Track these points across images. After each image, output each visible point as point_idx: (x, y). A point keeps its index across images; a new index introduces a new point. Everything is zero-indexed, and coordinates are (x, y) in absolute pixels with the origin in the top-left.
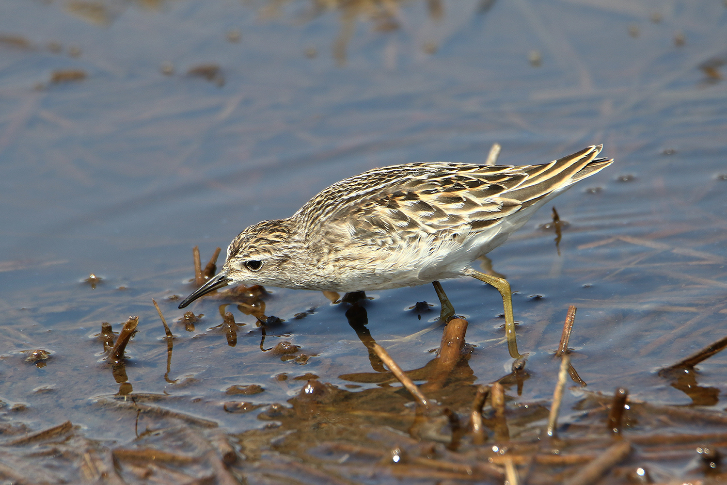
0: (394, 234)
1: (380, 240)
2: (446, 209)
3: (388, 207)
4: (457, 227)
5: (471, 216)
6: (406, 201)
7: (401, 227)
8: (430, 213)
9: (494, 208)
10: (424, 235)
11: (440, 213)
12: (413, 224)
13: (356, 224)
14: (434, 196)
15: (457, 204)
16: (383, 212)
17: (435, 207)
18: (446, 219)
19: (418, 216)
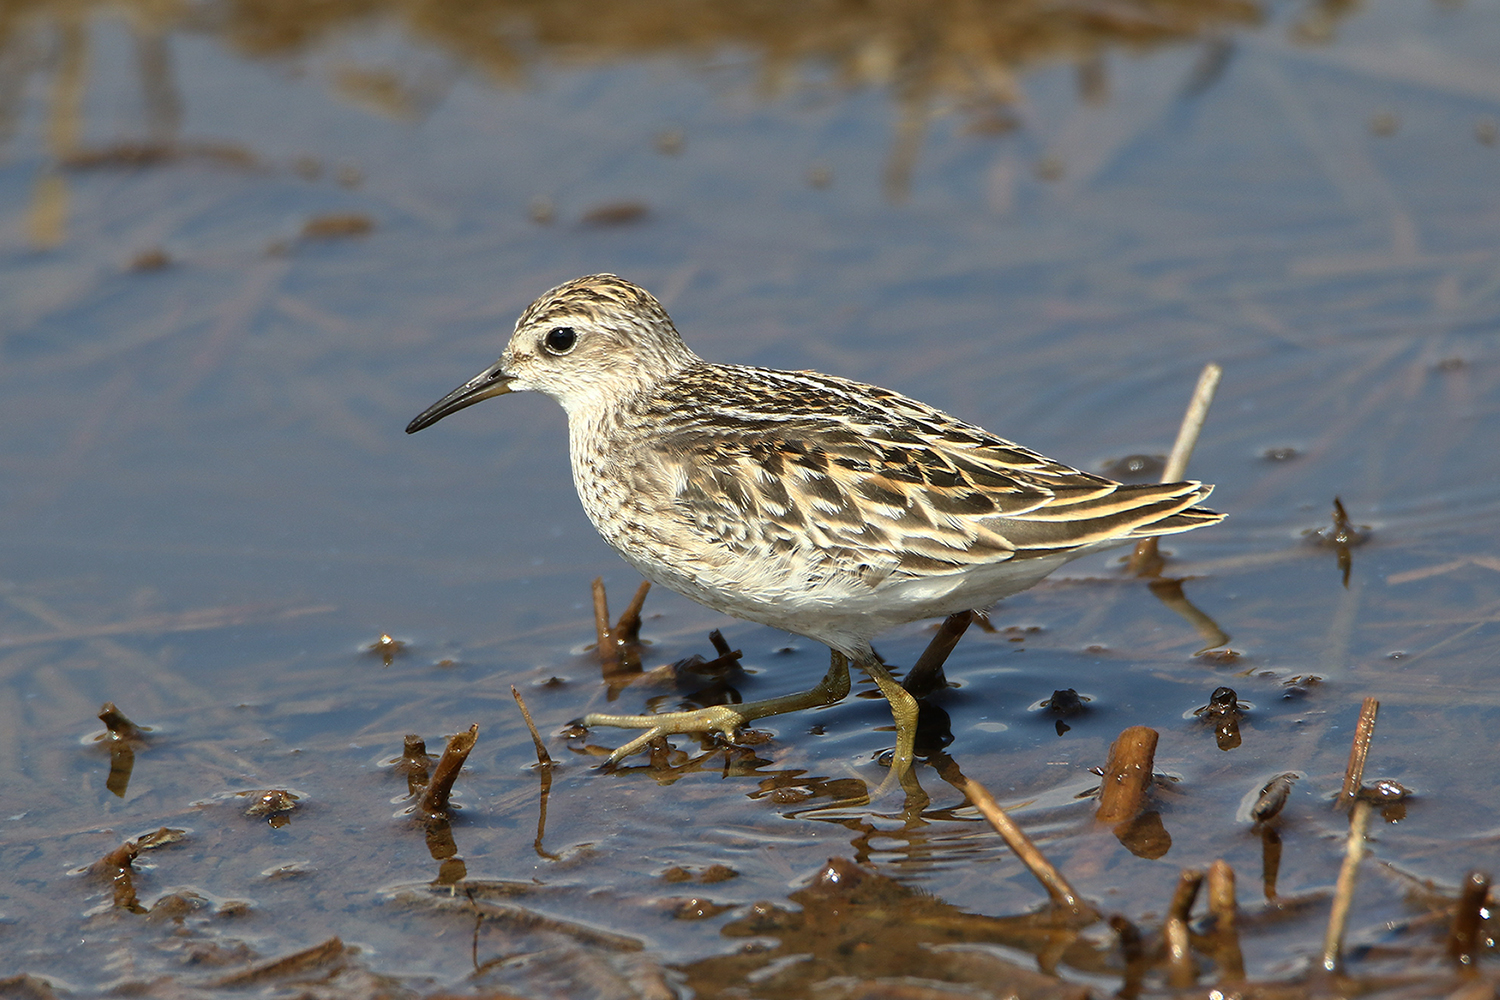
0: (752, 520)
1: (724, 523)
2: (868, 512)
3: (762, 465)
4: (872, 551)
5: (906, 541)
6: (800, 467)
7: (771, 515)
8: (834, 507)
9: (956, 541)
10: (806, 544)
11: (850, 514)
12: (794, 517)
13: (693, 472)
14: (855, 476)
15: (892, 508)
16: (749, 471)
17: (848, 498)
18: (858, 530)
19: (809, 505)
